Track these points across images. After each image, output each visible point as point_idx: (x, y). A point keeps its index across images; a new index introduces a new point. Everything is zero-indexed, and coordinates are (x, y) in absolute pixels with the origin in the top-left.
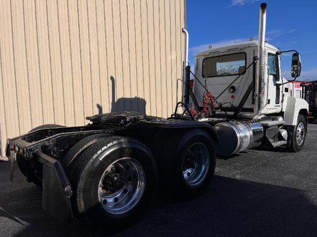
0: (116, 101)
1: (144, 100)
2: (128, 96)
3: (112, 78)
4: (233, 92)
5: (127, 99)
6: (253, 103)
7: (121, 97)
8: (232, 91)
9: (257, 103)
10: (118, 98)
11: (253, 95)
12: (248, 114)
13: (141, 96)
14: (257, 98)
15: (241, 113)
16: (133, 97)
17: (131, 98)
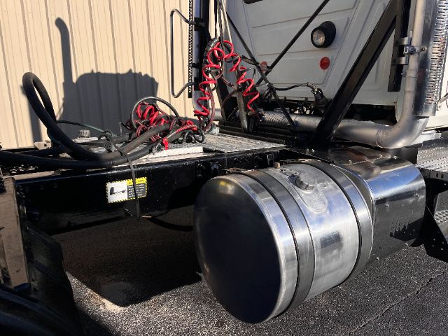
0: (75, 80)
1: (153, 80)
2: (107, 68)
3: (60, 24)
4: (326, 45)
5: (105, 75)
6: (395, 84)
7: (89, 71)
8: (321, 40)
9: (409, 84)
10: (81, 73)
11: (399, 50)
12: (369, 131)
13: (143, 70)
14: (413, 63)
15: (343, 123)
16: (123, 70)
17: (117, 75)
